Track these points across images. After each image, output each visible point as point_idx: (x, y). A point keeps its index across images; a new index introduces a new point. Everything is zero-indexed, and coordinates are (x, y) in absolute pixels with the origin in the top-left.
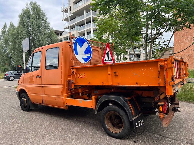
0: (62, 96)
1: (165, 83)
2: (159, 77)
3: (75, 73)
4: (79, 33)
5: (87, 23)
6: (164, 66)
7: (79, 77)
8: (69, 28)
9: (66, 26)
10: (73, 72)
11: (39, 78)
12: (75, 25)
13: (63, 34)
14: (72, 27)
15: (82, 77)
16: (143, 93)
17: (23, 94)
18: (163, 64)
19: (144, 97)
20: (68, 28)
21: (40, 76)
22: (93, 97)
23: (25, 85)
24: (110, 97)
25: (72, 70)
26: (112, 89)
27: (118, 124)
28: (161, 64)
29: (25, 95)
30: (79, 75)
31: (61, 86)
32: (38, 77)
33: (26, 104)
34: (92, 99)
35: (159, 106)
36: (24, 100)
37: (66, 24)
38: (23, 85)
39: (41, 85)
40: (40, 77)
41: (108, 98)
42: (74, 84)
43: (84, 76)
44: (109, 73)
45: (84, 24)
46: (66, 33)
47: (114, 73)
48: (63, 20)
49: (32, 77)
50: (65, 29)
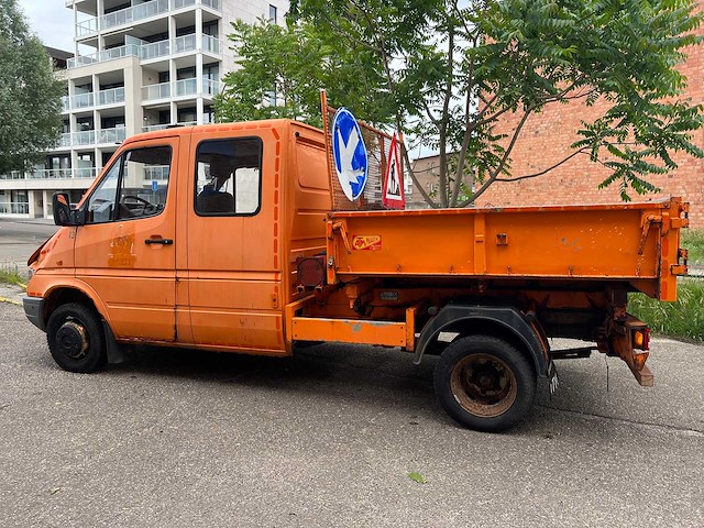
0: (275, 309)
1: (659, 269)
2: (640, 253)
3: (344, 235)
4: (145, 69)
5: (180, 32)
6: (661, 223)
7: (357, 247)
8: (101, 43)
9: (85, 34)
10: (336, 232)
11: (160, 246)
12: (129, 33)
13: (72, 64)
14: (114, 42)
15: (368, 248)
16: (548, 296)
17: (66, 307)
18: (658, 218)
19: (552, 310)
20: (93, 42)
21: (166, 237)
22: (410, 313)
23: (78, 272)
24: (475, 311)
25: (331, 222)
26: (480, 287)
27: (484, 392)
28: (651, 217)
29: (79, 310)
30: (356, 240)
31: (272, 277)
32: (154, 240)
33: (85, 345)
34: (403, 319)
35: (634, 331)
36: (71, 331)
37: (86, 25)
38: (72, 271)
39: (172, 275)
40: (170, 242)
41: (467, 312)
42: (336, 269)
43: (379, 243)
44: (479, 236)
45: (165, 36)
46: (87, 60)
47: (499, 236)
48: (71, 7)
49: (124, 242)
50: (80, 45)
